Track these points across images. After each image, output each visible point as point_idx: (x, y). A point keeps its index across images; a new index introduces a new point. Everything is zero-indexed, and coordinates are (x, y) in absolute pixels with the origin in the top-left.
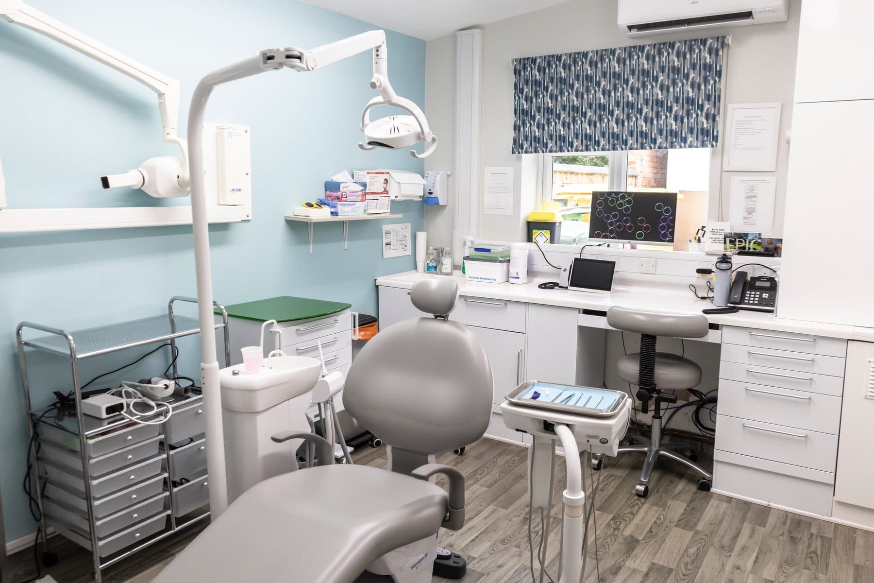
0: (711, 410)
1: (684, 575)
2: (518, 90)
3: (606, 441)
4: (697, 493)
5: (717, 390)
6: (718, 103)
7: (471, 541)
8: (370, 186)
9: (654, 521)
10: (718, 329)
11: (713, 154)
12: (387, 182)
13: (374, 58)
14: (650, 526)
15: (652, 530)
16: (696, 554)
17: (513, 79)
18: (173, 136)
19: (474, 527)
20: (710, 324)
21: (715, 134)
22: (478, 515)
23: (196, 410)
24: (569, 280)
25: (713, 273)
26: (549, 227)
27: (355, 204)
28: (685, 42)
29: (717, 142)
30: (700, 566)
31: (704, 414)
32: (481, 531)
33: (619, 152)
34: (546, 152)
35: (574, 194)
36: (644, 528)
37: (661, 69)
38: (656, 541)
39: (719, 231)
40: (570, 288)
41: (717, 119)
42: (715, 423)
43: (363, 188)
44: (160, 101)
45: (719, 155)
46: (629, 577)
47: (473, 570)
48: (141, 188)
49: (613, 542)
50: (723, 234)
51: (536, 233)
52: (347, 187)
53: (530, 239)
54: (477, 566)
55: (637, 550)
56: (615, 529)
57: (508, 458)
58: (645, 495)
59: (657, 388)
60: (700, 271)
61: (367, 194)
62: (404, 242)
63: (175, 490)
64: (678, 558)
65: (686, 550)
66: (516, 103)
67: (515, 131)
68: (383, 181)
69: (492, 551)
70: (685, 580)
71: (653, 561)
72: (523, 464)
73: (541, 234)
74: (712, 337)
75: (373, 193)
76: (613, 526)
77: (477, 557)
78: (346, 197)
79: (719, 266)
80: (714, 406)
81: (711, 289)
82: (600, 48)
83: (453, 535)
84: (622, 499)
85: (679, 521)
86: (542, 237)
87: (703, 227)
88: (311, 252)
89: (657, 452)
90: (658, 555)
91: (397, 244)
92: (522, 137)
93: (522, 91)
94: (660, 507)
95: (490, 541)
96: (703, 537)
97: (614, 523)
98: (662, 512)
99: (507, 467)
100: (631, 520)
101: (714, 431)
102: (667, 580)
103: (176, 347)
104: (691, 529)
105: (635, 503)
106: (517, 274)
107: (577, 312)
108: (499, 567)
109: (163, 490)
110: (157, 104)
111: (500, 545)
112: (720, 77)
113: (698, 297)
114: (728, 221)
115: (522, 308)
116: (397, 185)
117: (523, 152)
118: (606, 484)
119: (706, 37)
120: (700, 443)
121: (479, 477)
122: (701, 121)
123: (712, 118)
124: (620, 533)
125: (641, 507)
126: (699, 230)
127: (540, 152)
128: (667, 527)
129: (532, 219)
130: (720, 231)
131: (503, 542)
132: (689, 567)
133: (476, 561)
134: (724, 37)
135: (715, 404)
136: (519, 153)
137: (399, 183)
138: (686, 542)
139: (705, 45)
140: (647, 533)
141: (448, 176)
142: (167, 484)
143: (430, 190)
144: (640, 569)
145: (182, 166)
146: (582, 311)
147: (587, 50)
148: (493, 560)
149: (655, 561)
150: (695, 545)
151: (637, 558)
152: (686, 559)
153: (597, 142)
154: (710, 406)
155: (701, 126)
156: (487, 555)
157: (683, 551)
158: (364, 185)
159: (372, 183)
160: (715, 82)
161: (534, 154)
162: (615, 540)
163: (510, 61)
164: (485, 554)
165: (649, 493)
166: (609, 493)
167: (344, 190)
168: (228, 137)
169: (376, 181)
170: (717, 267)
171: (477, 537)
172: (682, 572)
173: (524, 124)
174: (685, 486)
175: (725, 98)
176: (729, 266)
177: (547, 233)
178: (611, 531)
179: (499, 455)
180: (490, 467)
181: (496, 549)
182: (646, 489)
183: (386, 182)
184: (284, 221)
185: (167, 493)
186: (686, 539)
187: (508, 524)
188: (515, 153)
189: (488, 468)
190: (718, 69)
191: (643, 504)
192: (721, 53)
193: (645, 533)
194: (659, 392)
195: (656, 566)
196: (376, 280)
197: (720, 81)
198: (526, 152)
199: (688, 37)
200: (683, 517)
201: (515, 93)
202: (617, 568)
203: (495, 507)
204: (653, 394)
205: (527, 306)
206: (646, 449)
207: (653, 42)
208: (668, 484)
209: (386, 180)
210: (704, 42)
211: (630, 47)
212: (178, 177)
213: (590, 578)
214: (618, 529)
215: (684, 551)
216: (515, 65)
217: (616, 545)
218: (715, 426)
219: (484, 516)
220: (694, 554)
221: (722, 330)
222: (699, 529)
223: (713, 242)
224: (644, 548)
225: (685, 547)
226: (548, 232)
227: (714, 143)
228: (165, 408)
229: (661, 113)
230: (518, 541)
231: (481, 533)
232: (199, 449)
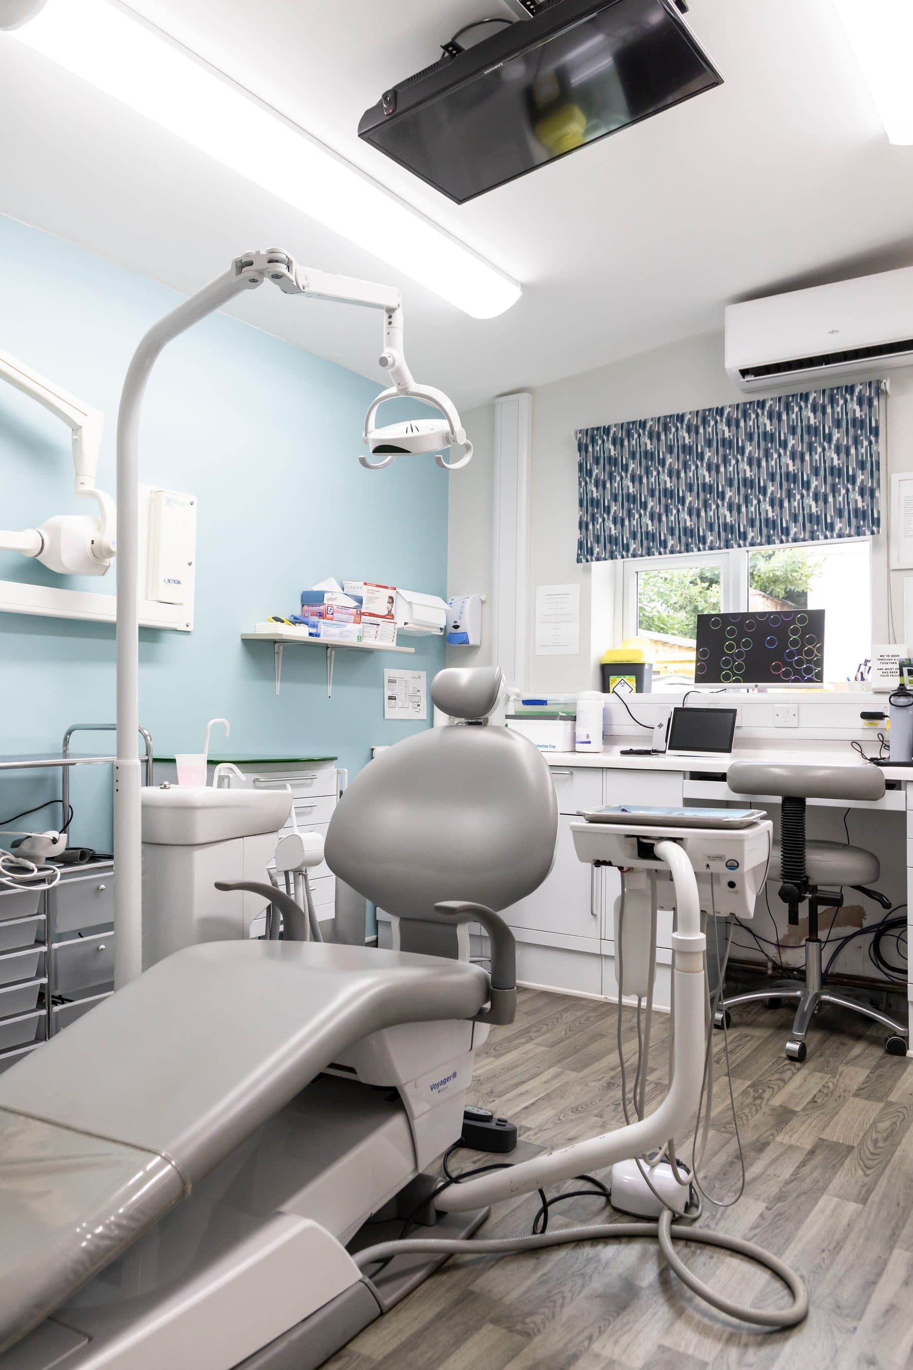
0: (899, 938)
1: (873, 1154)
2: (584, 471)
3: (736, 865)
4: (884, 1058)
5: (906, 905)
6: (877, 471)
7: (523, 1109)
8: (367, 604)
9: (818, 1089)
10: (900, 789)
11: (875, 545)
12: (393, 602)
13: (384, 327)
14: (812, 1095)
15: (815, 1099)
16: (890, 1128)
17: (577, 458)
18: (89, 485)
19: (527, 1092)
20: (886, 780)
21: (876, 515)
22: (533, 1078)
23: (96, 884)
24: (666, 741)
25: (886, 719)
26: (634, 670)
27: (345, 626)
28: (824, 391)
29: (878, 526)
30: (899, 1144)
31: (888, 946)
32: (539, 1098)
33: (735, 552)
34: (628, 557)
35: (669, 662)
36: (803, 1097)
37: (791, 430)
38: (823, 1113)
39: (890, 658)
40: (668, 752)
41: (877, 494)
42: (907, 959)
43: (358, 604)
44: (75, 437)
45: (883, 546)
46: (781, 1155)
47: (526, 1143)
48: (38, 558)
49: (755, 1113)
50: (898, 662)
51: (614, 680)
52: (335, 599)
53: (605, 688)
54: (533, 1138)
55: (795, 1122)
56: (755, 1098)
57: (579, 1013)
58: (800, 1058)
59: (811, 883)
60: (865, 716)
61: (363, 614)
62: (416, 699)
63: (56, 1009)
64: (861, 1135)
65: (874, 1125)
66: (582, 490)
67: (581, 530)
68: (387, 599)
69: (558, 1121)
70: (876, 1159)
71: (821, 1136)
72: (602, 1021)
73: (622, 681)
74: (892, 801)
75: (371, 615)
76: (752, 1095)
77: (533, 1127)
78: (332, 614)
79: (894, 701)
80: (903, 932)
81: (885, 745)
82: (701, 407)
83: (494, 1101)
84: (765, 1062)
85: (858, 1090)
86: (623, 686)
87: (867, 661)
88: (278, 693)
89: (817, 996)
90: (828, 1130)
91: (406, 700)
92: (591, 539)
93: (590, 473)
94: (827, 1073)
95: (553, 1108)
96: (901, 1110)
97: (754, 1091)
98: (831, 1079)
99: (577, 1024)
100: (780, 1089)
101: (905, 972)
102: (846, 1159)
103: (70, 806)
104: (879, 1100)
105: (786, 1068)
106: (588, 736)
107: (681, 777)
108: (569, 1139)
109: (37, 1007)
110: (70, 441)
111: (570, 1113)
112: (877, 435)
113: (867, 759)
114: (903, 642)
115: (598, 776)
116: (406, 606)
117: (594, 559)
118: (739, 1046)
119: (854, 383)
120: (884, 995)
121: (533, 1035)
122: (853, 498)
123: (870, 493)
124: (764, 1102)
125: (796, 1073)
126: (860, 665)
127: (619, 557)
128: (840, 1097)
129: (608, 660)
130: (893, 658)
131: (575, 1110)
132: (880, 1144)
133: (530, 1132)
134: (879, 382)
135: (904, 929)
136: (587, 561)
137: (410, 603)
138: (874, 1115)
139: (852, 394)
140: (808, 1103)
141: (483, 602)
142: (43, 998)
143: (455, 622)
144: (800, 1145)
145: (100, 526)
146: (688, 775)
147: (684, 412)
148: (560, 1130)
149: (824, 1137)
150: (889, 1119)
151: (794, 1133)
152: (874, 1136)
153: (701, 539)
154: (896, 932)
155: (854, 506)
156: (550, 1125)
157: (868, 1125)
158: (360, 600)
159: (371, 600)
160: (870, 443)
161: (610, 562)
162: (757, 1111)
163: (573, 434)
164: (547, 1123)
165: (807, 1056)
166: (744, 1056)
167: (330, 603)
168: (166, 504)
169: (377, 598)
170: (893, 703)
171: (533, 1104)
172: (869, 1150)
173: (594, 518)
174: (865, 1050)
175: (887, 464)
176: (909, 702)
177: (631, 680)
178: (749, 1100)
179: (565, 1010)
180: (550, 1024)
181: (563, 1119)
182: (803, 1048)
183: (391, 601)
184: (240, 640)
185: (44, 1012)
186: (873, 1111)
187: (582, 1090)
188: (582, 562)
189: (547, 1025)
190: (873, 424)
191: (799, 1070)
192: (875, 403)
193: (805, 1103)
194: (814, 889)
195: (826, 1143)
196: (373, 750)
197: (877, 442)
198: (598, 559)
199: (828, 385)
200: (865, 1085)
201: (579, 478)
202: (762, 1144)
203: (560, 1070)
204: (805, 894)
205: (604, 773)
206: (799, 993)
207: (777, 396)
208: (838, 1047)
209: (391, 598)
210: (850, 389)
211: (745, 404)
212: (93, 542)
213: (720, 1154)
214: (761, 1097)
215: (871, 1125)
216: (580, 438)
217: (758, 1117)
218: (907, 966)
219: (544, 1080)
220: (887, 1129)
221: (906, 790)
222: (892, 1101)
223: (884, 676)
224: (805, 1121)
225: (871, 1121)
226: (634, 678)
227: (875, 529)
228: (50, 872)
229: (794, 492)
230: (600, 1110)
231: (539, 1099)
232: (98, 949)
